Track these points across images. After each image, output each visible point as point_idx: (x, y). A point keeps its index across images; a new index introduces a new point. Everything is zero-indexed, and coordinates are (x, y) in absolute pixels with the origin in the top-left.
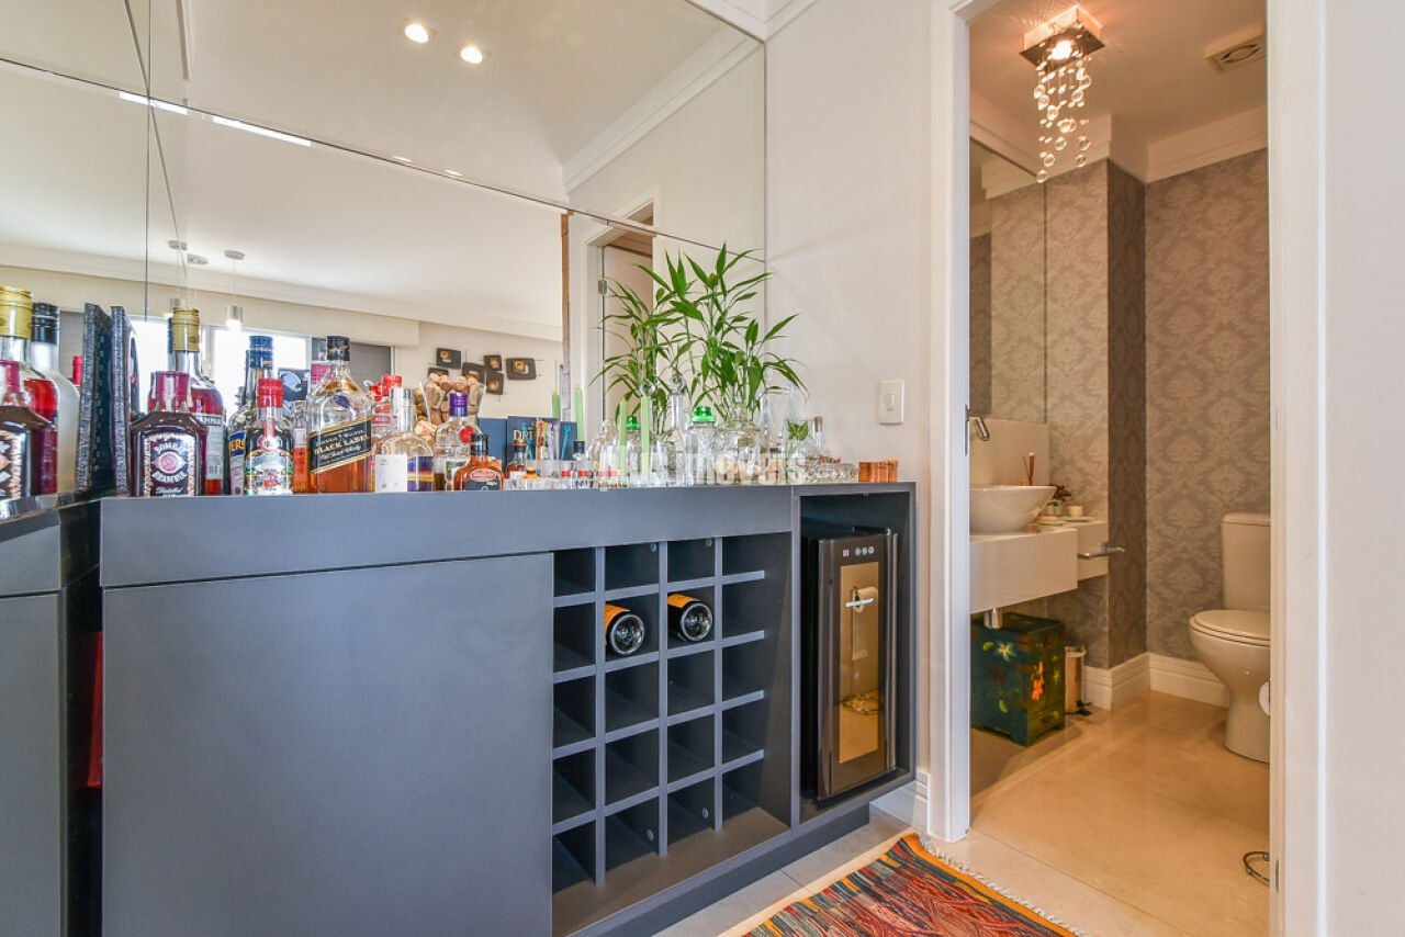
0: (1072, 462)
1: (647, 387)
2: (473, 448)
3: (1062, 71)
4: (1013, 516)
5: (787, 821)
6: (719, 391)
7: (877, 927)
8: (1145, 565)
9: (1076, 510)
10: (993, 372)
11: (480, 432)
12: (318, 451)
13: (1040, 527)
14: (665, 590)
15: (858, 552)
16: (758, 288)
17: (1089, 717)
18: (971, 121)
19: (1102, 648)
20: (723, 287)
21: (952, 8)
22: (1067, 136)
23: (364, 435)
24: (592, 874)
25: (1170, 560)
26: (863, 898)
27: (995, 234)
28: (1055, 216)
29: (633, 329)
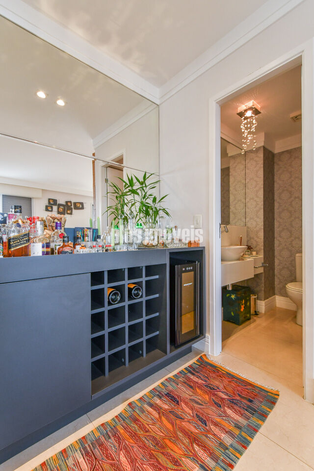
0: (253, 238)
1: (121, 216)
2: (64, 240)
3: (249, 120)
4: (235, 256)
5: (166, 352)
6: (144, 218)
7: (193, 383)
8: (275, 269)
9: (254, 253)
10: (231, 210)
11: (66, 235)
12: (11, 243)
13: (244, 259)
14: (127, 283)
15: (187, 269)
16: (157, 185)
17: (258, 316)
18: (221, 132)
19: (262, 294)
20: (145, 185)
21: (215, 101)
22: (250, 140)
23: (27, 237)
24: (104, 373)
25: (281, 267)
26: (189, 375)
27: (231, 167)
28: (248, 162)
29: (117, 197)
